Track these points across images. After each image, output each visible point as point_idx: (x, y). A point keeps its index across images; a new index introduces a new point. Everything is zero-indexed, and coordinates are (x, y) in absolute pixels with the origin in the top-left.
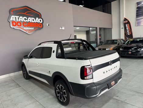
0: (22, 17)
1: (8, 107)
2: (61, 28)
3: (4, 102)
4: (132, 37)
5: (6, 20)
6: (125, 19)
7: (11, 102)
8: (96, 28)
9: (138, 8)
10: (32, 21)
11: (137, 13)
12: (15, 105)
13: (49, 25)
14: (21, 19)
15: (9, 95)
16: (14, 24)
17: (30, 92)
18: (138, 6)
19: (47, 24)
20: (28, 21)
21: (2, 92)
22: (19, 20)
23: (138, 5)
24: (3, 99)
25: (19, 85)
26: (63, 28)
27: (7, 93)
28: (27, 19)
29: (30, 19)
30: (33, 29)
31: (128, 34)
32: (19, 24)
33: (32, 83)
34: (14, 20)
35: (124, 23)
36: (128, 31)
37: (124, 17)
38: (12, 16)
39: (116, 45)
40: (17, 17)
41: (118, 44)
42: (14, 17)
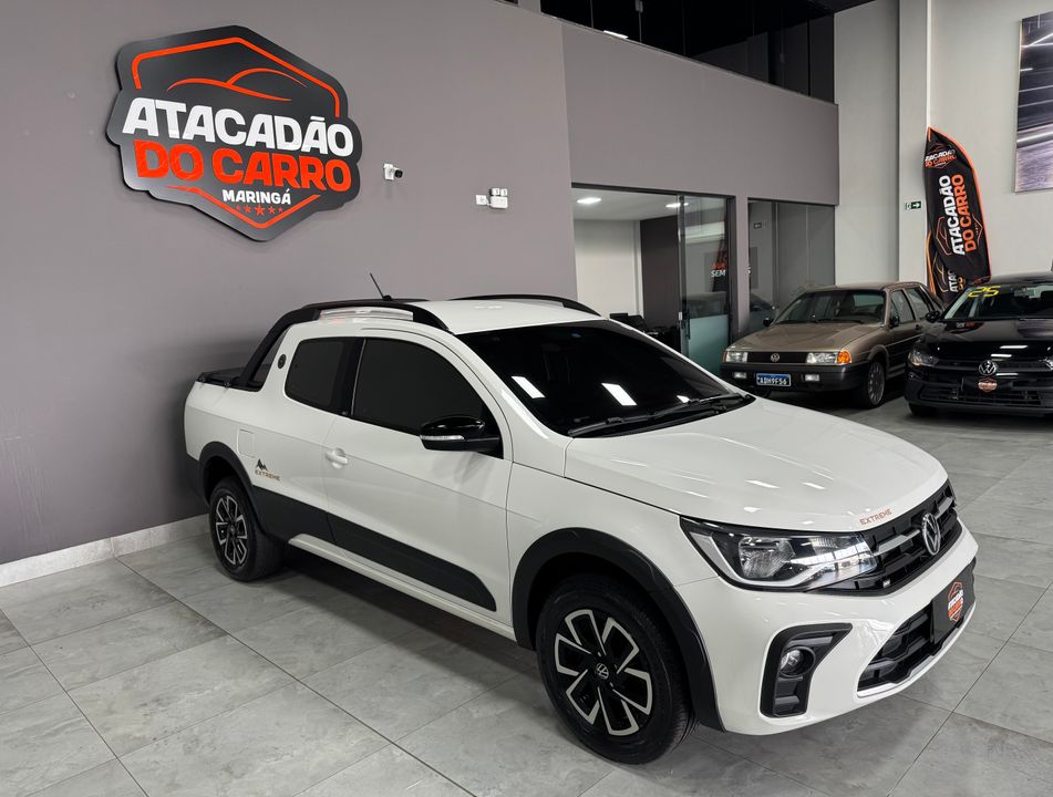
0: (206, 111)
1: (173, 786)
2: (481, 200)
3: (131, 750)
4: (988, 272)
5: (95, 132)
6: (937, 141)
7: (188, 751)
8: (730, 200)
9: (1029, 58)
10: (283, 145)
11: (1022, 98)
12: (227, 769)
13: (398, 174)
14: (201, 123)
15: (157, 700)
16: (152, 161)
17: (313, 671)
18: (1032, 45)
19: (388, 167)
20: (251, 143)
21: (94, 679)
22: (188, 135)
23: (1029, 38)
24: (120, 731)
25: (207, 623)
26: (500, 201)
27: (135, 679)
28: (246, 128)
29: (269, 128)
30: (287, 199)
31: (958, 250)
32: (186, 164)
33: (308, 608)
34: (154, 131)
35: (926, 169)
36: (955, 230)
37: (929, 125)
38: (138, 104)
39: (877, 329)
40: (173, 108)
41: (893, 322)
42: (150, 105)
